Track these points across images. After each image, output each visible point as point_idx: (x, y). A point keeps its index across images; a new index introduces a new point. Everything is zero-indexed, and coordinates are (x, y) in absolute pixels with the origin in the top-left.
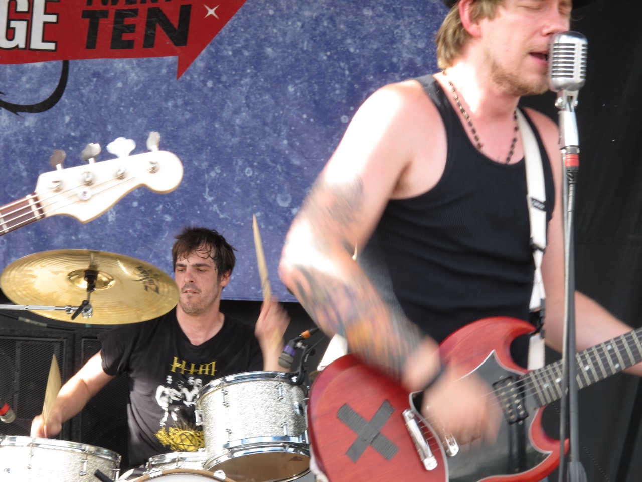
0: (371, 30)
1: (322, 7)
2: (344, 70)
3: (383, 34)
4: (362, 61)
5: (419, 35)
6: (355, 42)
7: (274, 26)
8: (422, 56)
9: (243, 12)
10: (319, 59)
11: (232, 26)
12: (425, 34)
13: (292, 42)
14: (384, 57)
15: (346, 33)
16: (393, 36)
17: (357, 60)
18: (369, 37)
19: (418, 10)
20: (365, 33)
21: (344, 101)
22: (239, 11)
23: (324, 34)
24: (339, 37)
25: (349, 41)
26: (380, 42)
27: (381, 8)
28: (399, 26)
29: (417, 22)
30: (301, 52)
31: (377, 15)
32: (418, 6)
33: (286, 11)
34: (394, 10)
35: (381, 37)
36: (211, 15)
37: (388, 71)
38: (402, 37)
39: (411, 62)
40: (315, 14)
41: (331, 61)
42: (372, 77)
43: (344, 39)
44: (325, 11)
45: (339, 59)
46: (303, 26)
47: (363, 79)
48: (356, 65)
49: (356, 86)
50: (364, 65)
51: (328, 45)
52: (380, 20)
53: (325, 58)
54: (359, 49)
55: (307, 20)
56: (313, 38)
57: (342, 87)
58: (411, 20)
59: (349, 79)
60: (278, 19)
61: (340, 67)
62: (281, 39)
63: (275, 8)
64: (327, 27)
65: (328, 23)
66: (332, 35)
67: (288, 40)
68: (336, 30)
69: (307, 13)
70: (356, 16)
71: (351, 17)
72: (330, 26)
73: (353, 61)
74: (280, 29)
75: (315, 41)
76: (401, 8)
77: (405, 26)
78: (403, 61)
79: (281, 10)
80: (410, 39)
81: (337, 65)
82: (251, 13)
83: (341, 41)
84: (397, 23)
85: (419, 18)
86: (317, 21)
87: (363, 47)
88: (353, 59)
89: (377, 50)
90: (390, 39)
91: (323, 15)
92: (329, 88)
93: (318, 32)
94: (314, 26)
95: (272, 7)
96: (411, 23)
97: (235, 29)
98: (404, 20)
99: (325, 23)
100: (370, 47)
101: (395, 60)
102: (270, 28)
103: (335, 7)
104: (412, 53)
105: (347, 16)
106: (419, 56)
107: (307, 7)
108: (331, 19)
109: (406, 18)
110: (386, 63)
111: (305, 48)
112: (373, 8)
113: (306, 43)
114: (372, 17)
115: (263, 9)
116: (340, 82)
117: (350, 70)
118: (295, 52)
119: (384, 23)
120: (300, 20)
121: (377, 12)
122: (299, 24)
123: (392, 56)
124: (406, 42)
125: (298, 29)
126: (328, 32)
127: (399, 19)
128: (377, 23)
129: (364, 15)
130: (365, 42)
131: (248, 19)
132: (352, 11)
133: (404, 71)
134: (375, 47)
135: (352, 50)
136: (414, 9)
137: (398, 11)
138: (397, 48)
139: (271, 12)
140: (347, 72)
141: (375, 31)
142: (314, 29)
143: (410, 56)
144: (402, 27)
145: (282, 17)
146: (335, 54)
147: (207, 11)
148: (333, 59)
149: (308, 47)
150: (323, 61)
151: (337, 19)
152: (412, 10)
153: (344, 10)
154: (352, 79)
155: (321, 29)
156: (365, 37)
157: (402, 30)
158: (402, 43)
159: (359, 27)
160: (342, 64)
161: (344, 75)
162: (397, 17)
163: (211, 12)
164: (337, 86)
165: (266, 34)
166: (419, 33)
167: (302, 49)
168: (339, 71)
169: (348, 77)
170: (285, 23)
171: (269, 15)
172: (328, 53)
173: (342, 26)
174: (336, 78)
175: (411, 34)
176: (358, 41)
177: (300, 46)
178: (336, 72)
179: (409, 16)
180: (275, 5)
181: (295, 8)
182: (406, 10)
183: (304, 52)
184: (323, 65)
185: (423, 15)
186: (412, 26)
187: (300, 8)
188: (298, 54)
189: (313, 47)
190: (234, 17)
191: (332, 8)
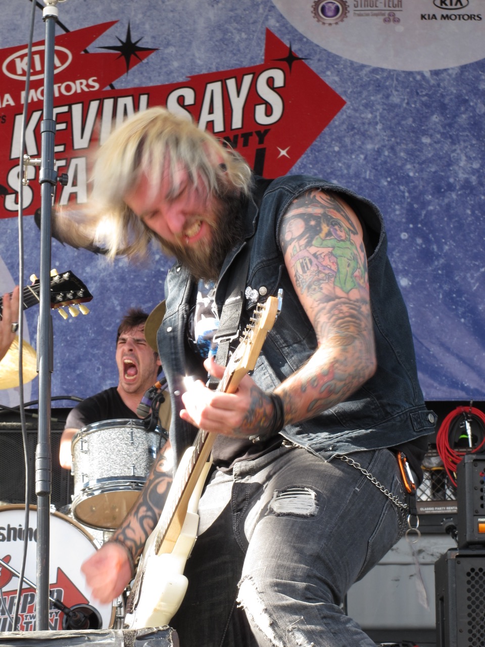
0: (430, 155)
1: (384, 140)
2: (404, 192)
3: (441, 158)
4: (421, 183)
5: (474, 158)
6: (414, 167)
7: (339, 161)
8: (477, 175)
9: (311, 151)
10: (380, 185)
11: (302, 163)
12: (480, 156)
13: (356, 173)
14: (442, 178)
15: (406, 160)
16: (450, 159)
17: (417, 182)
18: (428, 161)
19: (473, 135)
20: (423, 158)
21: (404, 220)
22: (308, 151)
23: (385, 162)
24: (399, 164)
25: (409, 166)
26: (438, 165)
27: (439, 136)
28: (455, 150)
29: (472, 145)
30: (363, 181)
31: (435, 142)
32: (472, 132)
33: (350, 147)
34: (451, 137)
35: (439, 161)
36: (284, 156)
37: (446, 191)
38: (458, 160)
39: (467, 181)
40: (377, 147)
41: (392, 186)
42: (430, 197)
43: (404, 165)
44: (386, 143)
45: (399, 184)
46: (365, 158)
47: (422, 199)
48: (415, 187)
49: (416, 206)
50: (423, 186)
51: (389, 172)
52: (438, 146)
53: (386, 183)
54: (418, 173)
55: (369, 153)
56: (375, 167)
57: (402, 207)
58: (467, 144)
59: (409, 200)
60: (343, 154)
61: (400, 190)
62: (345, 172)
63: (340, 145)
64: (389, 156)
65: (389, 152)
66: (392, 162)
67: (352, 172)
68: (396, 158)
69: (369, 146)
70: (415, 143)
71: (411, 145)
72: (391, 155)
73: (413, 184)
74: (344, 163)
75: (376, 170)
76: (457, 135)
77: (461, 150)
78: (459, 180)
79: (346, 146)
80: (466, 160)
81: (397, 188)
82: (319, 151)
83: (401, 168)
84: (454, 148)
85: (474, 142)
86: (379, 152)
87: (422, 170)
88: (413, 182)
89: (435, 172)
90: (447, 162)
91: (384, 146)
92: (389, 210)
93: (379, 161)
94: (375, 157)
95: (337, 144)
96: (466, 147)
97: (305, 166)
98: (460, 145)
99: (386, 153)
100: (428, 170)
101: (451, 180)
102: (335, 163)
103: (396, 138)
104: (468, 173)
105: (407, 144)
106: (474, 175)
107: (370, 141)
108: (392, 149)
109: (462, 143)
110: (443, 184)
111: (368, 177)
112: (431, 136)
113: (368, 172)
114: (430, 145)
115: (330, 146)
116: (400, 203)
117: (409, 192)
118: (358, 182)
119: (441, 149)
120: (362, 153)
121: (436, 140)
122: (362, 156)
123: (448, 177)
124: (462, 164)
125: (361, 161)
126: (388, 160)
127: (455, 144)
128: (435, 149)
129: (423, 143)
130: (424, 166)
131: (316, 157)
132: (412, 140)
133: (460, 189)
134: (433, 170)
135: (411, 174)
136: (469, 134)
137: (454, 137)
138: (454, 169)
139: (337, 149)
140: (407, 194)
141: (433, 156)
142: (376, 159)
143: (466, 176)
144: (458, 151)
145: (346, 152)
146: (395, 179)
147: (279, 152)
148: (394, 184)
149: (370, 176)
150: (384, 187)
151: (398, 148)
152: (467, 136)
153: (404, 140)
154: (412, 200)
155: (382, 158)
156: (424, 162)
157: (458, 154)
158: (458, 165)
159: (418, 153)
160: (402, 188)
161: (404, 197)
162: (453, 143)
163: (283, 153)
164: (397, 207)
165: (332, 168)
166: (474, 155)
167: (365, 179)
168: (399, 193)
169: (408, 198)
170: (349, 157)
171: (334, 151)
172: (389, 179)
173: (402, 154)
174: (396, 200)
175: (467, 156)
176: (417, 166)
177: (363, 176)
178: (396, 194)
179: (465, 141)
180: (340, 143)
181: (359, 143)
182: (462, 136)
183: (366, 180)
184: (384, 190)
185: (478, 139)
186: (468, 150)
187: (363, 143)
188: (361, 183)
189: (375, 176)
190: (303, 156)
191: (393, 139)
